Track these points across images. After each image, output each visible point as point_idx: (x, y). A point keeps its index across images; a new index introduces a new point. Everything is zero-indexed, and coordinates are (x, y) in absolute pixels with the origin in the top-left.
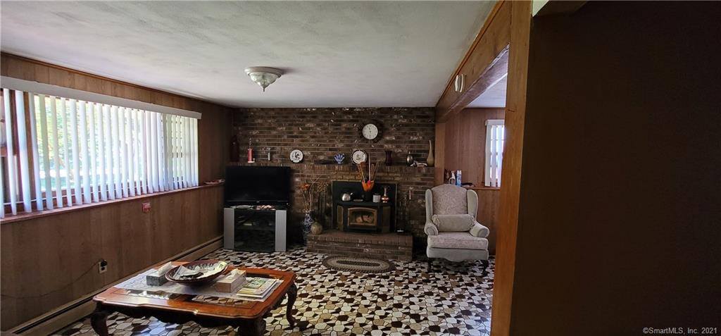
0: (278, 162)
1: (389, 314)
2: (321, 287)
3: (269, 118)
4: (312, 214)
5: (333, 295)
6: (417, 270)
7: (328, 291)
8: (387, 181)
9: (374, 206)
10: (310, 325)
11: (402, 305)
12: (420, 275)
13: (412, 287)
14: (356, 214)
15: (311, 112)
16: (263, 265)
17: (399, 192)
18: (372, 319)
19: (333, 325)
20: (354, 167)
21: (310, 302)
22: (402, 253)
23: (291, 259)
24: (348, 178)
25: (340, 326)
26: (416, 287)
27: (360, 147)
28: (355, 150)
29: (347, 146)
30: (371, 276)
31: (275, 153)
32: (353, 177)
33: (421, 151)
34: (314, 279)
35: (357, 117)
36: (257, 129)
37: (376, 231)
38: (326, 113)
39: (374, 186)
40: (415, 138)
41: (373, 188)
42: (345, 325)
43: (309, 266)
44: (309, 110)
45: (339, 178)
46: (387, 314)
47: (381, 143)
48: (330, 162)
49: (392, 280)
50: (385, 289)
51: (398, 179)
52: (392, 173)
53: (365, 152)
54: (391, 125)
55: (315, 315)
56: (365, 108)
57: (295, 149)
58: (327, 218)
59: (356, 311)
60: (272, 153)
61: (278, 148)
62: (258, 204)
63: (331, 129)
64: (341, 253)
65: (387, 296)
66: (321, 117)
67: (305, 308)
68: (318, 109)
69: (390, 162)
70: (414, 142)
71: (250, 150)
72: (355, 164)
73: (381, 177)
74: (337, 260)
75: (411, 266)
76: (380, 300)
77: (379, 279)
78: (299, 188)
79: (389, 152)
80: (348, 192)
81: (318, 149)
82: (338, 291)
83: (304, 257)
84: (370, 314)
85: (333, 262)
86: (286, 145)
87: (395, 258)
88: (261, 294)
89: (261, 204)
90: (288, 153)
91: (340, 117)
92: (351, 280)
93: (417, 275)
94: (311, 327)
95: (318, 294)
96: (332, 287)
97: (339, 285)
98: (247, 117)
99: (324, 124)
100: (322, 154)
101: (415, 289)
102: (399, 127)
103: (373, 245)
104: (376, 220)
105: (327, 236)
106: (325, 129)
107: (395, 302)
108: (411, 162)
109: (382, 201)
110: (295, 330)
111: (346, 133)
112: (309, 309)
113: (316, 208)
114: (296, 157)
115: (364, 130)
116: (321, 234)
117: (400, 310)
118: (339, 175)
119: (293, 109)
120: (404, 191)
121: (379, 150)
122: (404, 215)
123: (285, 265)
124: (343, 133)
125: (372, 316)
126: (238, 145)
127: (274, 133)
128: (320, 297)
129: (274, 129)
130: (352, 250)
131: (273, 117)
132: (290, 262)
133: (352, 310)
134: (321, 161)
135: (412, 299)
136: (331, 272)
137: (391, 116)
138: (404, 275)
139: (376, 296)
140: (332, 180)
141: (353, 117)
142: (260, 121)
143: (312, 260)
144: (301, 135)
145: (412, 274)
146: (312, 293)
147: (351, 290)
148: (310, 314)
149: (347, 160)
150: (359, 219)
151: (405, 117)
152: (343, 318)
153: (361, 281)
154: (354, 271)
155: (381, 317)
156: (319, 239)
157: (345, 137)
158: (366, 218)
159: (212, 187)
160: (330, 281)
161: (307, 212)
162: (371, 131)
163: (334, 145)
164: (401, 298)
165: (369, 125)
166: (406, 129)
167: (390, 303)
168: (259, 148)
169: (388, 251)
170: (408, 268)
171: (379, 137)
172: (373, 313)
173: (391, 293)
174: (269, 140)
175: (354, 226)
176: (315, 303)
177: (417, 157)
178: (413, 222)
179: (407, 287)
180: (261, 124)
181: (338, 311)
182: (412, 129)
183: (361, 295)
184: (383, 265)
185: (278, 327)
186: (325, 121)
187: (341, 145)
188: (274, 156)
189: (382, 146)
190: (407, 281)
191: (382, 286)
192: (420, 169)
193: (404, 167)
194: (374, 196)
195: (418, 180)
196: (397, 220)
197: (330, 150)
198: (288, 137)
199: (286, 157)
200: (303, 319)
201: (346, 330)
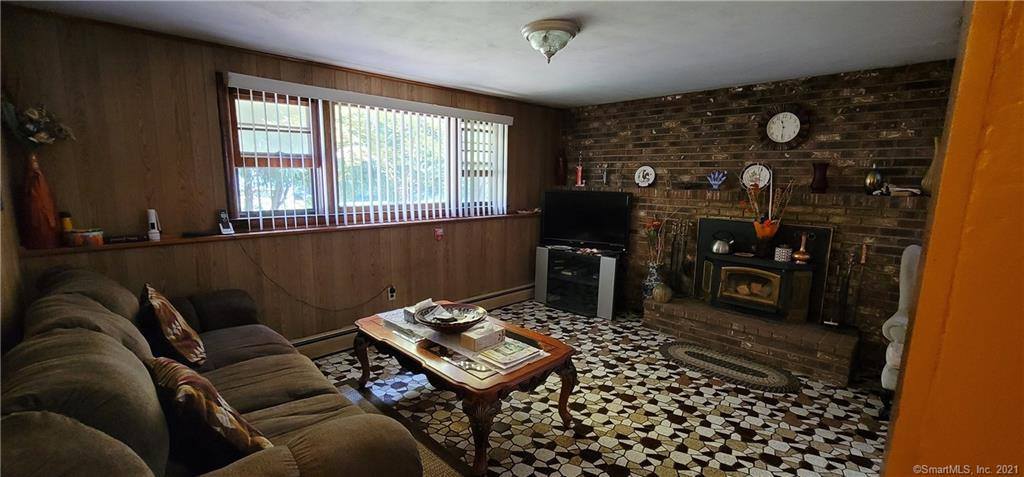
0: (617, 186)
1: (742, 466)
2: (639, 384)
3: (609, 118)
4: (660, 269)
5: (654, 402)
6: (852, 407)
7: (648, 393)
8: (812, 223)
9: (776, 268)
10: (592, 434)
11: (782, 462)
12: (856, 417)
13: (820, 435)
14: (737, 278)
15: (674, 102)
16: (572, 331)
17: (839, 246)
18: (703, 464)
19: (628, 447)
20: (742, 194)
21: (610, 401)
22: (825, 366)
23: (615, 331)
24: (728, 214)
25: (638, 453)
26: (832, 437)
27: (759, 158)
28: (748, 163)
29: (735, 156)
30: (738, 391)
31: (614, 172)
32: (736, 213)
33: (906, 163)
34: (635, 369)
35: (758, 101)
36: (591, 136)
37: (776, 314)
38: (700, 101)
39: (779, 229)
40: (894, 135)
41: (777, 234)
42: (648, 455)
43: (635, 349)
44: (670, 98)
45: (713, 215)
46: (738, 466)
47: (805, 148)
48: (699, 186)
49: (780, 410)
50: (758, 422)
51: (837, 220)
52: (822, 206)
53: (768, 166)
54: (834, 111)
55: (609, 422)
56: (776, 83)
57: (645, 165)
58: (685, 278)
59: (680, 440)
60: (609, 173)
61: (619, 164)
62: (582, 246)
63: (705, 129)
64: (699, 340)
65: (756, 434)
66: (689, 109)
67: (598, 407)
68: (685, 96)
69: (822, 186)
70: (889, 143)
71: (580, 168)
72: (744, 190)
73: (797, 214)
74: (687, 350)
75: (840, 394)
76: (736, 437)
77: (754, 401)
78: (644, 226)
79: (821, 167)
80: (724, 238)
81: (681, 165)
82: (664, 399)
83: (636, 334)
84: (704, 454)
85: (680, 352)
86: (630, 159)
87: (808, 373)
88: (505, 364)
89: (586, 246)
90: (633, 172)
91: (724, 104)
92: (697, 388)
93: (847, 417)
94: (591, 438)
95: (629, 392)
96: (657, 389)
97: (671, 389)
98: (580, 120)
99: (694, 120)
100: (686, 172)
101: (827, 441)
102: (851, 114)
103: (760, 339)
104: (776, 293)
105: (677, 309)
106: (695, 129)
107: (769, 450)
108: (879, 185)
109: (795, 260)
110: (567, 433)
111: (733, 134)
112: (604, 411)
113: (668, 261)
114: (644, 177)
115: (770, 124)
116: (669, 302)
117: (771, 468)
118: (713, 208)
119: (644, 101)
120: (851, 246)
121: (800, 164)
122: (845, 293)
123: (601, 339)
124: (727, 134)
125: (705, 458)
126: (566, 162)
127: (614, 140)
128: (631, 398)
129: (615, 135)
130: (720, 339)
131: (614, 117)
132: (610, 336)
133: (674, 436)
134: (683, 183)
135: (809, 458)
136: (668, 367)
137: (836, 93)
138: (813, 408)
139: (733, 428)
140: (698, 217)
141: (750, 103)
142: (596, 125)
143: (646, 340)
144: (653, 143)
145: (833, 410)
146: (620, 389)
147: (688, 402)
148: (603, 418)
149: (732, 182)
150: (743, 289)
151: (870, 91)
152: (652, 444)
153: (716, 395)
154: (708, 374)
155: (724, 467)
156: (662, 310)
157: (730, 141)
158: (756, 287)
159: (524, 217)
160: (659, 378)
161: (653, 265)
162: (784, 127)
163: (709, 157)
164: (785, 447)
165: (781, 115)
166: (869, 117)
167: (754, 449)
168: (592, 166)
169: (792, 355)
170: (831, 397)
171: (803, 136)
172: (711, 454)
173: (768, 432)
174: (607, 153)
175: (732, 298)
176: (617, 404)
177: (892, 173)
178: (865, 311)
179: (810, 432)
180: (598, 129)
181: (649, 429)
182: (887, 116)
183: (703, 416)
184: (774, 378)
185: (547, 421)
186: (697, 115)
187: (721, 157)
188: (612, 177)
189: (808, 155)
190: (815, 421)
191: (756, 415)
192: (895, 202)
193: (853, 197)
194: (777, 250)
195: (889, 222)
196: (826, 300)
197: (702, 164)
198: (635, 146)
199: (628, 178)
200: (587, 422)
201: (646, 463)
